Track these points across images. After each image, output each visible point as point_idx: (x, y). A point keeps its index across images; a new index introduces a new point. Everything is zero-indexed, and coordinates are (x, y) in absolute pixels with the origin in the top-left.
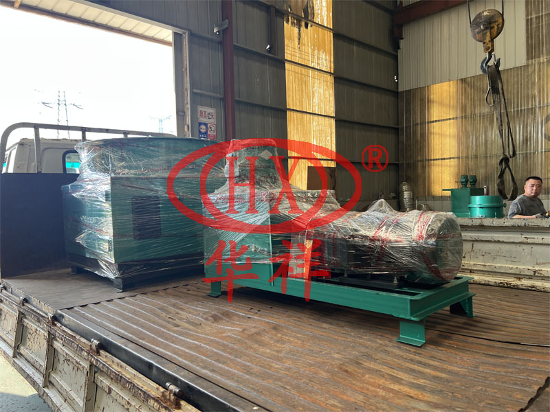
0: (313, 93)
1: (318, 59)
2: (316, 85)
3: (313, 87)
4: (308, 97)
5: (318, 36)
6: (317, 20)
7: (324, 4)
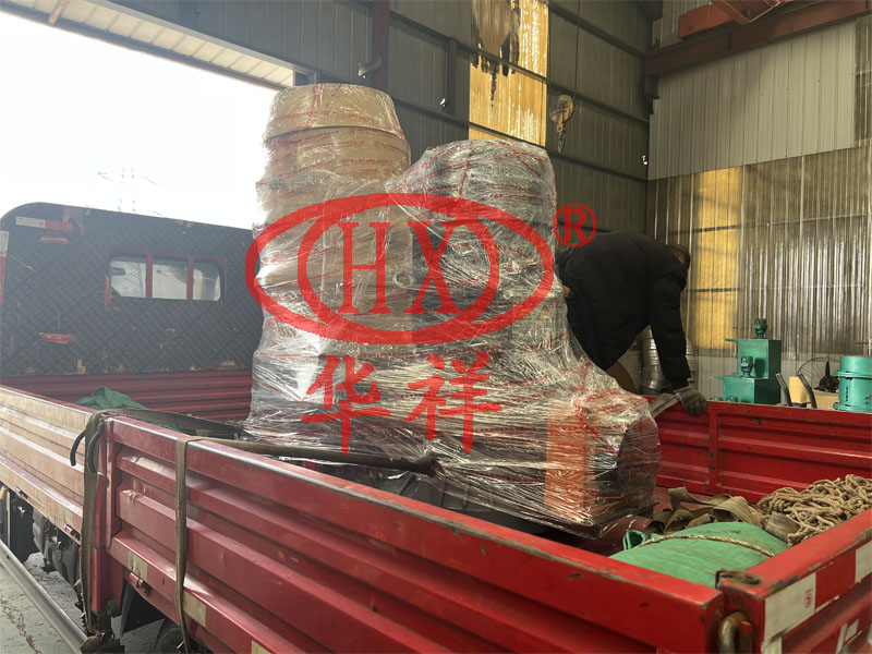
1: (522, 124)
5: (523, 88)
6: (523, 63)
7: (535, 39)
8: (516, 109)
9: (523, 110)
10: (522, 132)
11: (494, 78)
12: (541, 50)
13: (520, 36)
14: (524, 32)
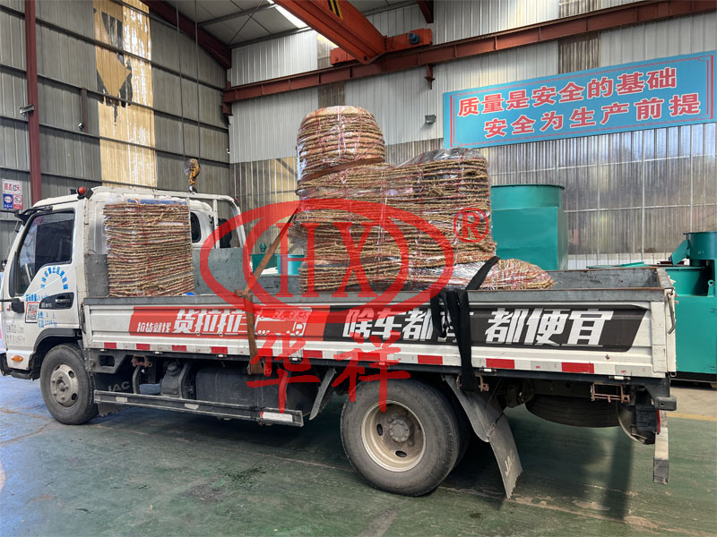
0: (132, 165)
1: (138, 135)
2: (136, 159)
3: (132, 160)
4: (127, 170)
5: (137, 114)
6: (135, 100)
7: (144, 84)
8: (132, 126)
9: (138, 127)
10: (137, 139)
11: (116, 109)
12: (148, 90)
13: (132, 83)
14: (135, 80)
